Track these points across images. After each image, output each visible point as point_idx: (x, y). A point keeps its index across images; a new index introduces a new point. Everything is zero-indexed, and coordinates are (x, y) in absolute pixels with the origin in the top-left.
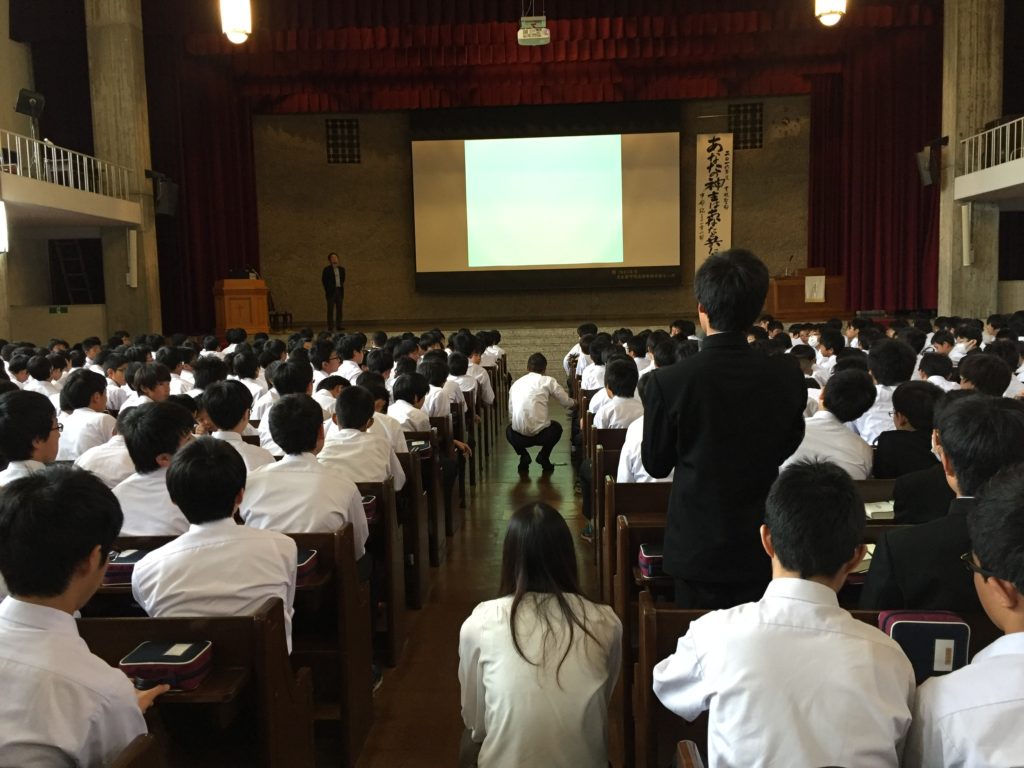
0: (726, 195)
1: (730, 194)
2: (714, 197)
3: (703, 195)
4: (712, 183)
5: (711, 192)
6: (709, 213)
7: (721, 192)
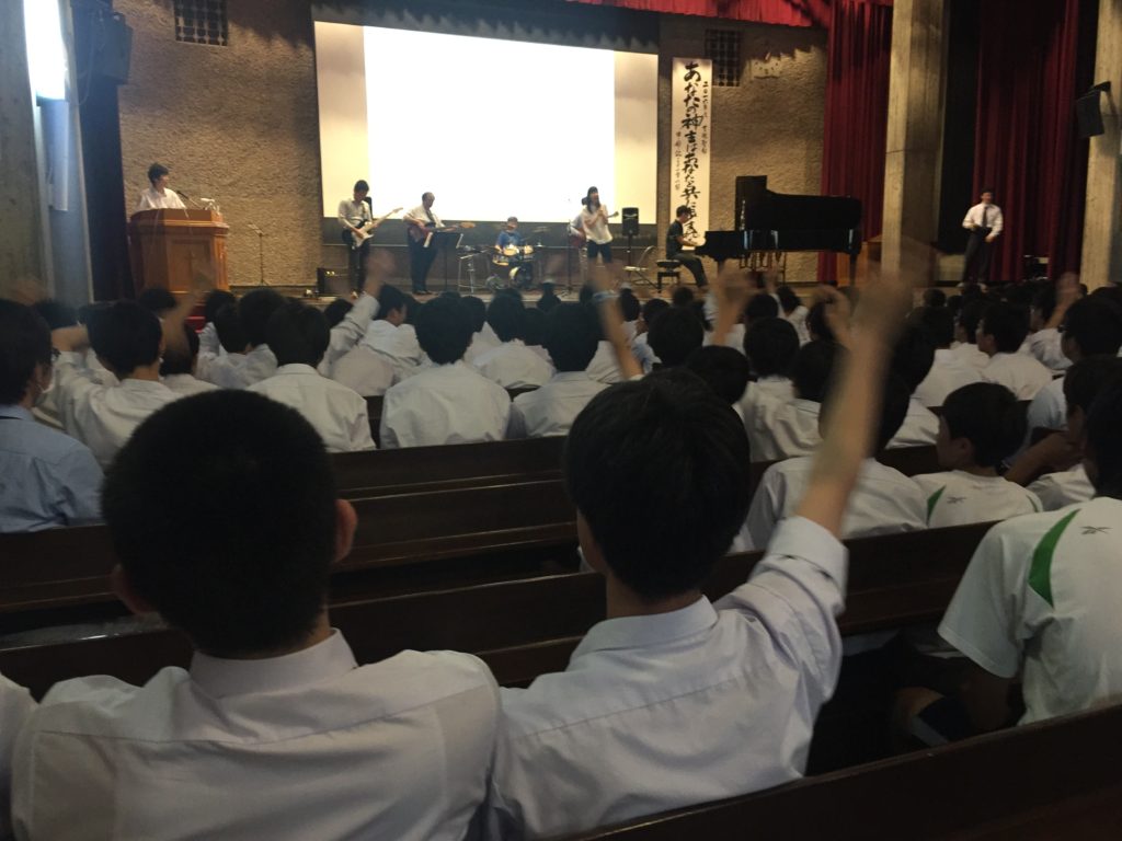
0: (704, 135)
1: (708, 136)
2: (691, 137)
3: (679, 134)
4: (689, 120)
5: (688, 132)
6: (687, 157)
7: (699, 131)
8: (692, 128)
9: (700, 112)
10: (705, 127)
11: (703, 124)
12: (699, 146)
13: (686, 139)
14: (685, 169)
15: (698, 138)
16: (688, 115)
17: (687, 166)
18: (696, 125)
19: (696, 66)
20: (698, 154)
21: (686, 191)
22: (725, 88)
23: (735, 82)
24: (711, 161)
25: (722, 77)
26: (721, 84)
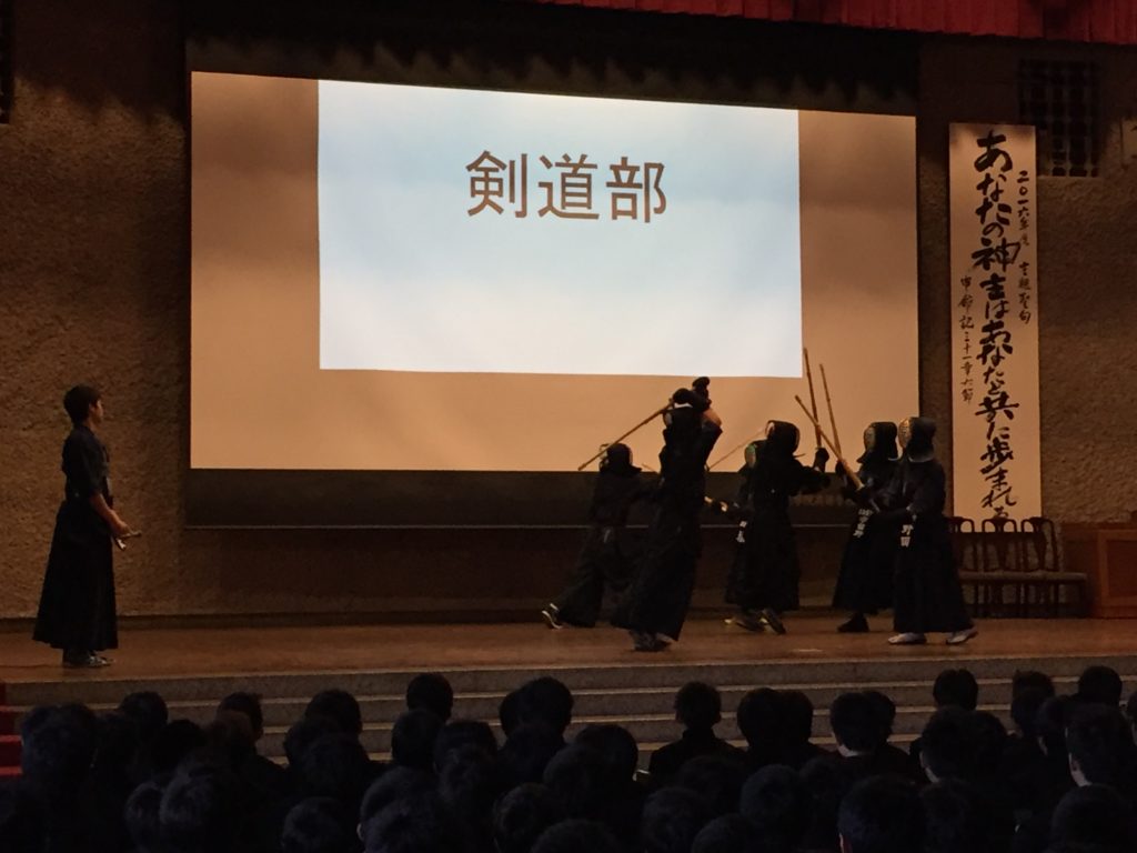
0: (1024, 283)
1: (1033, 283)
2: (995, 288)
3: (967, 282)
4: (991, 251)
5: (987, 276)
6: (985, 329)
7: (1012, 275)
8: (996, 268)
9: (1012, 233)
10: (1025, 265)
11: (1019, 261)
12: (1014, 307)
13: (985, 293)
14: (983, 357)
15: (1011, 287)
16: (986, 242)
17: (987, 349)
18: (1005, 263)
19: (1002, 139)
20: (1011, 323)
21: (987, 402)
22: (1066, 180)
23: (1089, 167)
24: (1041, 337)
25: (1059, 157)
26: (1058, 172)
